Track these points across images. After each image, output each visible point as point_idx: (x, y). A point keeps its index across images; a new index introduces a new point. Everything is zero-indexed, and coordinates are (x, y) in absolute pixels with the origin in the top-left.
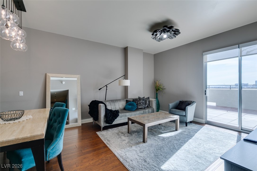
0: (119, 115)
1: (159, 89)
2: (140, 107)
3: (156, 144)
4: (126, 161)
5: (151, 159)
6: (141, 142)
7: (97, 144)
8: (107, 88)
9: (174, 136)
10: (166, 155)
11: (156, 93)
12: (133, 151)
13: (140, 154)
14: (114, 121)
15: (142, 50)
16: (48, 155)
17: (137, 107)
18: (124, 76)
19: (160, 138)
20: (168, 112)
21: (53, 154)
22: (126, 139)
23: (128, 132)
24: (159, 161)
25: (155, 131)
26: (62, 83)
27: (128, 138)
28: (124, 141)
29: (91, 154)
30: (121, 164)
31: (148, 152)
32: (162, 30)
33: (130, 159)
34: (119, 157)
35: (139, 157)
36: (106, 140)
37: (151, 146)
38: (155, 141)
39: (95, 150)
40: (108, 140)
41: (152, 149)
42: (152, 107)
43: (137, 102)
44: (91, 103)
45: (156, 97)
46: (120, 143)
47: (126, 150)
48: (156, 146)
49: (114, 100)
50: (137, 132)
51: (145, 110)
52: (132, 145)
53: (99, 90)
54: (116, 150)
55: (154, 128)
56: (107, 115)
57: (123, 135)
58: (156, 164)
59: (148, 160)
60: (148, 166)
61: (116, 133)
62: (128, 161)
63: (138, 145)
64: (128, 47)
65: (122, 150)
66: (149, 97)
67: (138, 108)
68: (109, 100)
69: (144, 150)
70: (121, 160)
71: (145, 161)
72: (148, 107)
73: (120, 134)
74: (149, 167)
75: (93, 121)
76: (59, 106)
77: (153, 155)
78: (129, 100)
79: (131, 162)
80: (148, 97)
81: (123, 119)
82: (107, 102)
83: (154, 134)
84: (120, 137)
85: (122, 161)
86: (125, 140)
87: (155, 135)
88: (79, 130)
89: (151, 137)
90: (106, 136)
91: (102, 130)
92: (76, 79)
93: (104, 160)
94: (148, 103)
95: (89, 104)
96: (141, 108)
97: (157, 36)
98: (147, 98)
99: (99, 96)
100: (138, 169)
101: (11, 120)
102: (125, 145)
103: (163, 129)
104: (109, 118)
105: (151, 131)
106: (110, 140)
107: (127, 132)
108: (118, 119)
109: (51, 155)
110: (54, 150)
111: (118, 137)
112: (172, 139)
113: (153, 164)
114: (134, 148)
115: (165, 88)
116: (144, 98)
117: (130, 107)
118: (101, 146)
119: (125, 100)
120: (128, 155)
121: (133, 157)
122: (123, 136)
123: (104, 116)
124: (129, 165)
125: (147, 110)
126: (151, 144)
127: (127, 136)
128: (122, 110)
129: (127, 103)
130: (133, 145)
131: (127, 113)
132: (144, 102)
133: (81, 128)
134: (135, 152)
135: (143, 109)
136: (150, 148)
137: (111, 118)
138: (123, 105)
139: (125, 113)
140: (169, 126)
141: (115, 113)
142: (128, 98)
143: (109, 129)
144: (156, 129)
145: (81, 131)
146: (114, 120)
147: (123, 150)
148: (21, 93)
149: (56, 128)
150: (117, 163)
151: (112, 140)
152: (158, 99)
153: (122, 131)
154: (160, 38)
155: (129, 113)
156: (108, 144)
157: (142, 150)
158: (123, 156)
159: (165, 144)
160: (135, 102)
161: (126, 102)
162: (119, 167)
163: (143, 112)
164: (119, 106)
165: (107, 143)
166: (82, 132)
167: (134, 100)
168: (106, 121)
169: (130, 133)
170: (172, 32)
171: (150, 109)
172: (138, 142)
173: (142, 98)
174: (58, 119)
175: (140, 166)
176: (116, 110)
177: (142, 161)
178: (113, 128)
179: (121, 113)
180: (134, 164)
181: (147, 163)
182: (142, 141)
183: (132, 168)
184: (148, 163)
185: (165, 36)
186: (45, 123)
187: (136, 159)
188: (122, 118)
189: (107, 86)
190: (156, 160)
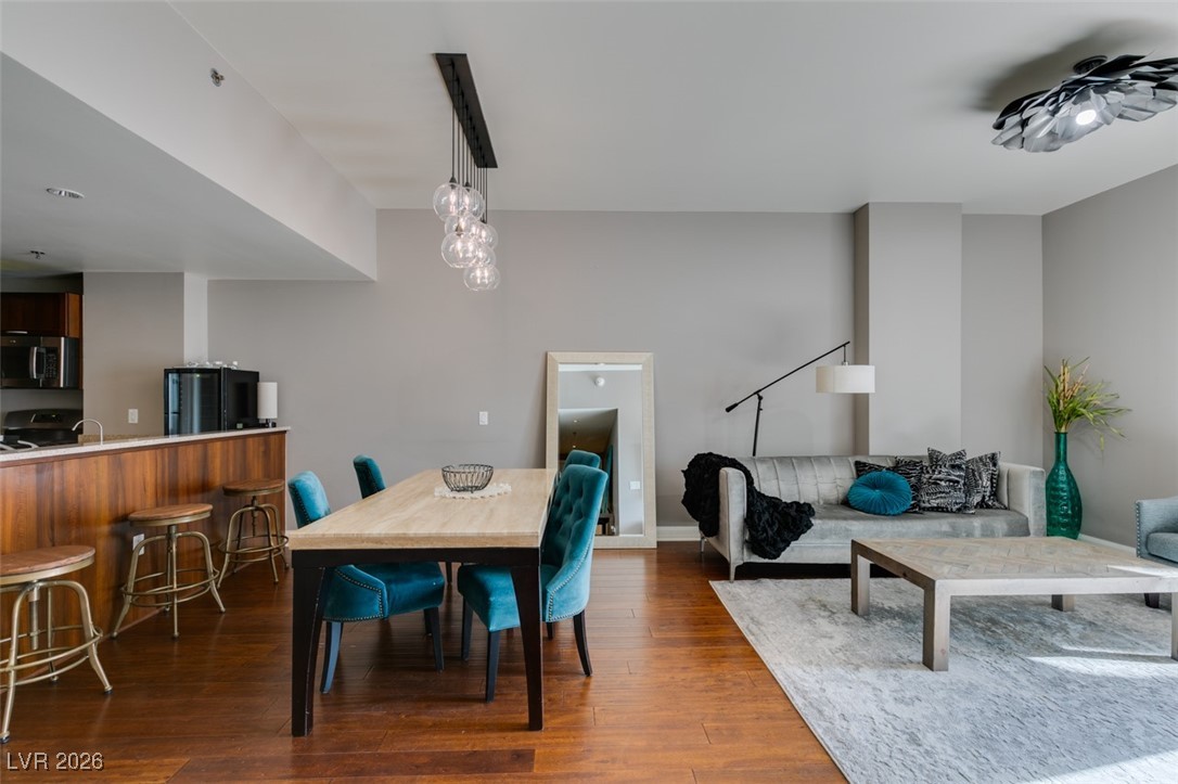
0: (809, 526)
1: (1074, 413)
2: (934, 503)
3: (1002, 690)
4: (820, 712)
5: (950, 741)
6: (911, 662)
7: (706, 623)
8: (759, 403)
9: (1147, 685)
10: (1050, 755)
11: (1058, 434)
12: (862, 685)
13: (890, 706)
14: (788, 549)
15: (959, 206)
16: (548, 606)
17: (914, 498)
18: (844, 345)
19: (1036, 673)
20: (1134, 550)
21: (562, 606)
22: (837, 634)
23: (854, 609)
24: (993, 761)
25: (1017, 636)
26: (595, 383)
27: (849, 630)
28: (825, 637)
29: (683, 650)
30: (796, 716)
31: (942, 711)
32: (1057, 94)
33: (840, 712)
34: (790, 691)
35: (886, 716)
36: (747, 618)
37: (970, 690)
38: (995, 676)
39: (697, 642)
40: (752, 619)
41: (964, 704)
42: (1012, 506)
43: (914, 473)
44: (691, 464)
45: (1058, 457)
46: (804, 641)
47: (826, 672)
48: (997, 700)
49: (795, 458)
50: (903, 616)
51: (961, 521)
52: (860, 662)
53: (728, 410)
54: (784, 662)
55: (1012, 620)
56: (756, 517)
57: (823, 613)
58: (971, 768)
59: (930, 739)
60: (920, 760)
61: (795, 601)
62: (826, 713)
63: (894, 671)
64: (867, 204)
65: (808, 669)
66: (994, 455)
67: (923, 505)
68: (772, 458)
69: (922, 696)
70: (798, 702)
71: (914, 740)
72: (988, 507)
73: (812, 606)
74: (928, 766)
75: (699, 539)
76: (580, 460)
77: (964, 728)
78: (870, 461)
79: (839, 722)
80: (989, 452)
81: (833, 547)
82: (758, 465)
83: (1005, 646)
84: (809, 620)
85: (800, 705)
86: (831, 638)
87: (1003, 651)
88: (648, 562)
89: (981, 654)
90: (746, 603)
91: (732, 576)
92: (639, 367)
93: (728, 684)
94: (986, 483)
95: (686, 468)
96: (938, 509)
97: (1027, 129)
98: (981, 459)
99: (729, 439)
100: (867, 755)
101: (464, 489)
102: (827, 656)
103: (1075, 635)
104: (765, 530)
105: (989, 629)
106: (763, 619)
107: (849, 606)
108: (808, 541)
109: (556, 607)
110: (565, 596)
111: (799, 616)
112: (1120, 695)
113: (957, 763)
114: (868, 674)
115: (1119, 404)
116: (960, 455)
117: (876, 494)
118: (724, 632)
119: (852, 460)
120: (835, 693)
121: (853, 708)
122: (824, 617)
123: (742, 520)
124: (827, 730)
125: (977, 522)
126: (971, 684)
127: (845, 624)
128: (831, 504)
129: (858, 476)
130: (865, 663)
131: (854, 523)
132: (959, 476)
133: (655, 556)
134: (867, 693)
135: (952, 512)
136: (956, 697)
137: (770, 533)
138: (838, 482)
139: (845, 519)
140: (1127, 630)
141: (793, 513)
142: (871, 453)
143: (764, 580)
144: (1028, 625)
145: (655, 566)
146: (788, 545)
147: (815, 670)
148: (484, 418)
149: (571, 530)
150: (780, 708)
151: (771, 622)
152: (1068, 470)
153: (822, 598)
154: (1051, 133)
155: (862, 522)
156: (750, 631)
157: (908, 694)
158: (806, 692)
159: (1059, 702)
160: (907, 475)
161: (858, 471)
162: (785, 722)
163: (953, 527)
164: (819, 485)
165: (747, 628)
166: (660, 572)
167: (902, 466)
168: (753, 545)
169: (860, 611)
170: (1136, 86)
171: (998, 515)
172: (894, 656)
173: (948, 453)
174: (577, 501)
175: (884, 749)
176: (797, 503)
177: (899, 733)
178: (785, 581)
179: (820, 518)
180: (852, 732)
181: (922, 751)
182: (921, 660)
183: (837, 744)
184: (927, 752)
185: (1085, 115)
186: (543, 508)
187: (870, 720)
188: (825, 541)
189: (761, 394)
190: (977, 754)
